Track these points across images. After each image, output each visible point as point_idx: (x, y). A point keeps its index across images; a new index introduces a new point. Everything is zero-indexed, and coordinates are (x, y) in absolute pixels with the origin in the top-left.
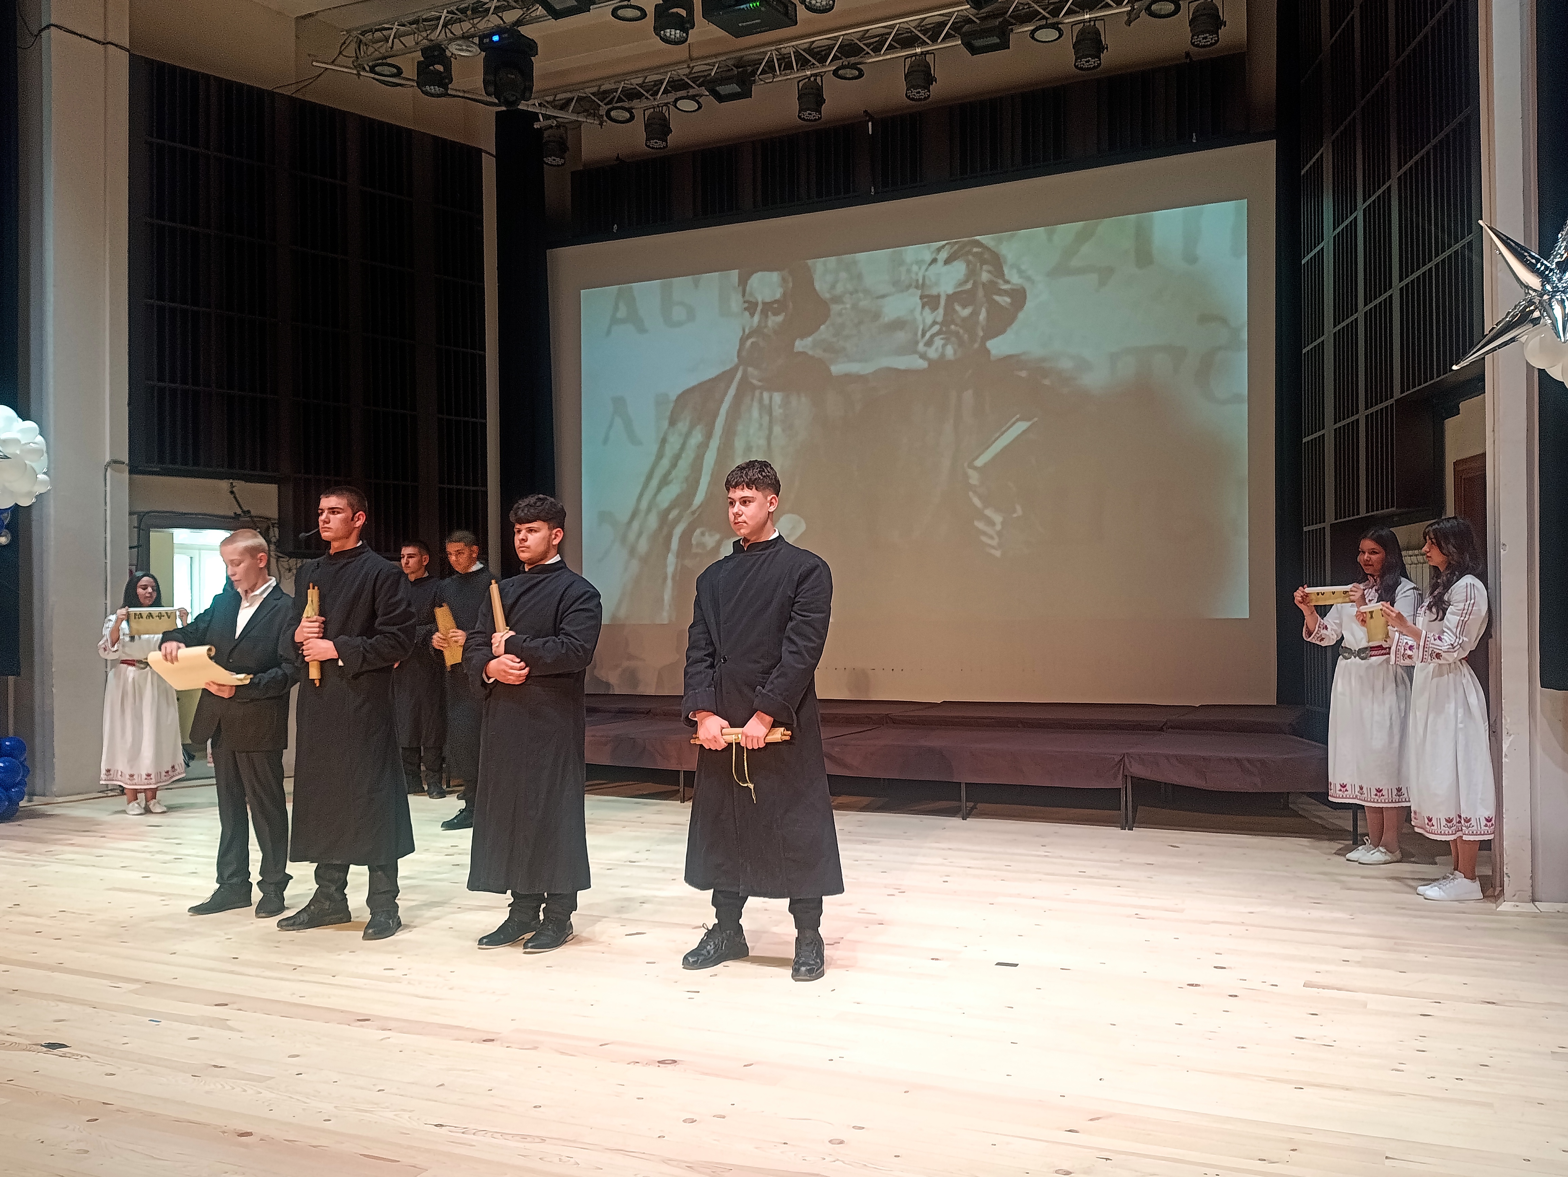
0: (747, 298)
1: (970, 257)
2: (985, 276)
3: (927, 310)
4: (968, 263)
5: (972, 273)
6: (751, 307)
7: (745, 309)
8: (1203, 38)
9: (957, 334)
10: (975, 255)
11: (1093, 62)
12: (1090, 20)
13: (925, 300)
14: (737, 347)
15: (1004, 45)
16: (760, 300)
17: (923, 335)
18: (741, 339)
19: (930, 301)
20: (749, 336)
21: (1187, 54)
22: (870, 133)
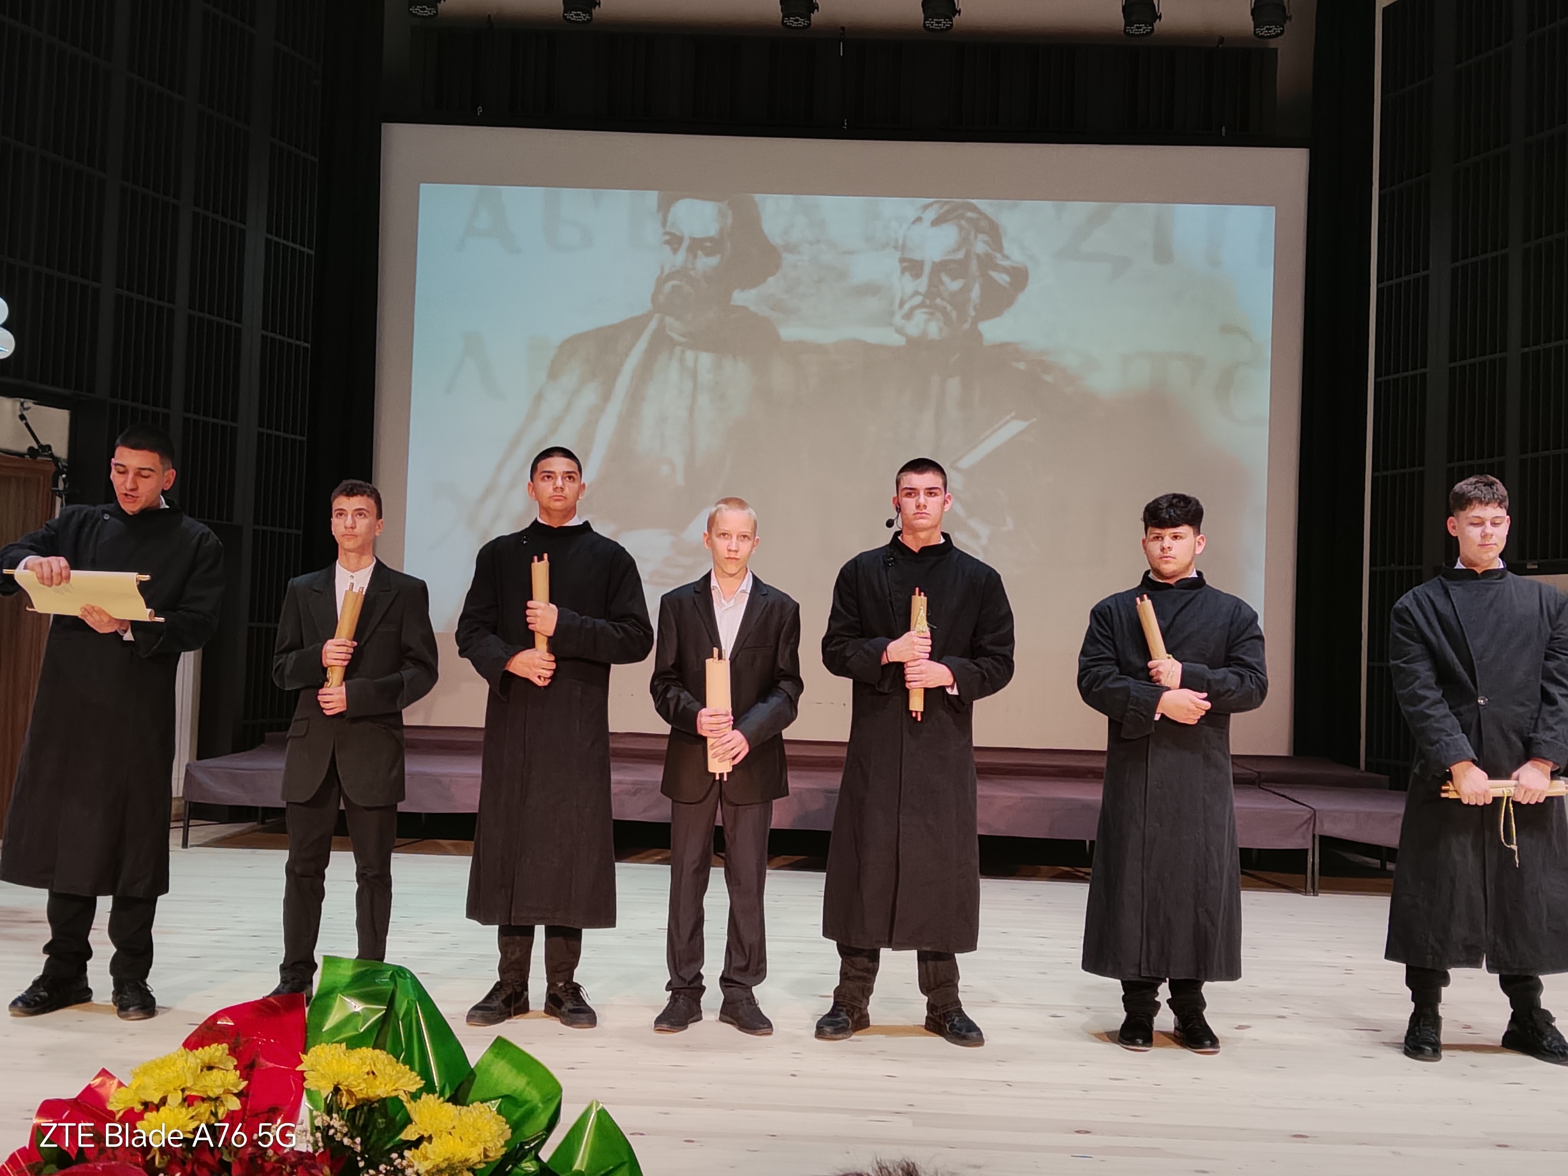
0: (667, 229)
1: (963, 222)
2: (980, 246)
3: (907, 275)
4: (961, 228)
5: (964, 241)
6: (674, 241)
7: (667, 242)
8: (1269, 28)
9: (943, 311)
10: (969, 220)
11: (1144, 29)
13: (905, 264)
14: (652, 291)
16: (687, 234)
17: (902, 304)
18: (659, 279)
19: (912, 267)
20: (670, 277)
21: (1222, 40)
22: (841, 54)
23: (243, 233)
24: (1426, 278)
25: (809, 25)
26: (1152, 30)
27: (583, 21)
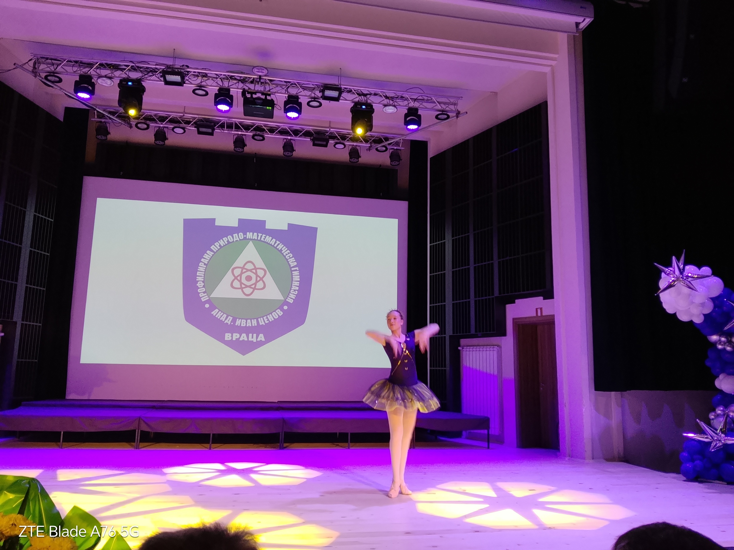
8: (394, 163)
11: (356, 160)
12: (356, 146)
15: (326, 146)
21: (380, 165)
22: (255, 162)
23: (25, 212)
24: (444, 242)
25: (243, 151)
26: (358, 161)
27: (162, 145)
